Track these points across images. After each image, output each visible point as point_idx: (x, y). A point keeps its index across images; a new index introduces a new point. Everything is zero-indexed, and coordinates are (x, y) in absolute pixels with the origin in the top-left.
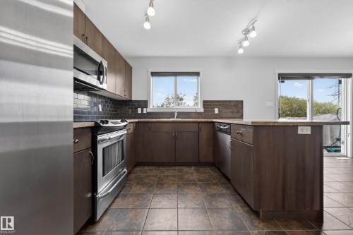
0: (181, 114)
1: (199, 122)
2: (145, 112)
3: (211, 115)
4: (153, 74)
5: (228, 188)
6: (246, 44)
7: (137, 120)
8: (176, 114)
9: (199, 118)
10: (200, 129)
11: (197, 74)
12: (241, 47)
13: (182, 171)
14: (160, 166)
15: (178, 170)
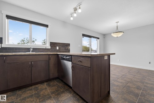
0: (35, 50)
1: (49, 55)
3: (55, 50)
5: (70, 92)
6: (75, 15)
8: (31, 50)
9: (47, 52)
10: (49, 59)
12: (72, 16)
13: (38, 89)
14: (17, 90)
15: (34, 89)
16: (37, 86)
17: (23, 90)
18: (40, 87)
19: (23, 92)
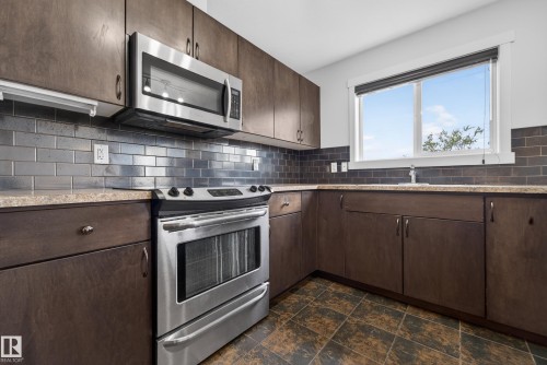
2: (344, 169)
4: (360, 90)
7: (315, 187)
8: (412, 173)
10: (487, 217)
11: (491, 54)
13: (418, 330)
14: (365, 291)
15: (405, 320)
16: (422, 316)
17: (379, 302)
18: (429, 328)
19: (375, 308)
